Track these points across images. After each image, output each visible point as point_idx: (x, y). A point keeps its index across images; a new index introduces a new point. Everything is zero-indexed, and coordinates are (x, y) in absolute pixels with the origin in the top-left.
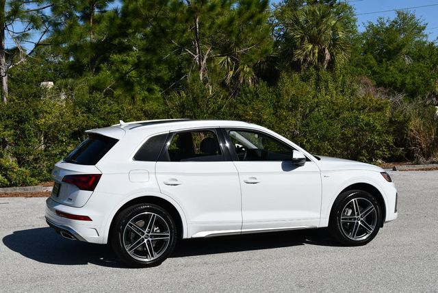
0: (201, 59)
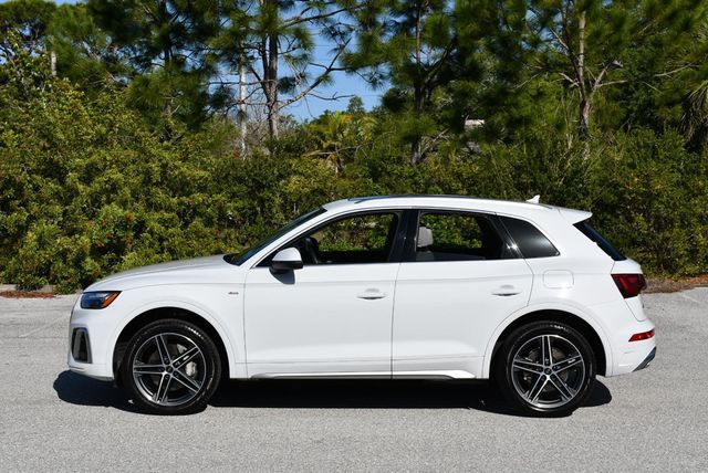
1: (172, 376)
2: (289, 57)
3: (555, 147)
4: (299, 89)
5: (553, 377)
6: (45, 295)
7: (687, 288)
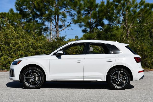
1: (33, 80)
2: (61, 19)
3: (121, 39)
4: (64, 28)
5: (120, 81)
6: (5, 71)
7: (151, 71)
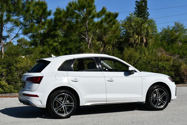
0: (88, 40)
